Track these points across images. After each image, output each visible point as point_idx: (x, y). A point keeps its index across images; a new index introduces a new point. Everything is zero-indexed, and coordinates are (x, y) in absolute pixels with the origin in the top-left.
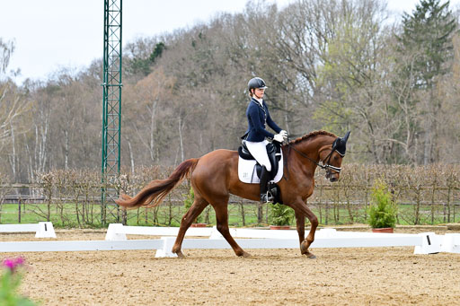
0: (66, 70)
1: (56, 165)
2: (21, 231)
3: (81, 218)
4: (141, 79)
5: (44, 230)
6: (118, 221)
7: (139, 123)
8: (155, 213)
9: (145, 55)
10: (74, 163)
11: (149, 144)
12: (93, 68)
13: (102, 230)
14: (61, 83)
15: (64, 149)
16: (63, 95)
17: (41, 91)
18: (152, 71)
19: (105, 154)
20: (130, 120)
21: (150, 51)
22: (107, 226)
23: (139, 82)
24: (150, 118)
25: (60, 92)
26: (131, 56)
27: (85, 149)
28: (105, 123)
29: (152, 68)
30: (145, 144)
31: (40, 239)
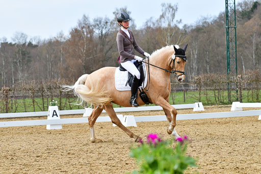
0: (206, 19)
1: (202, 70)
2: (186, 108)
3: (217, 99)
4: (247, 21)
5: (198, 107)
6: (237, 100)
7: (246, 45)
8: (257, 95)
9: (248, 8)
10: (212, 68)
11: (252, 57)
12: (220, 17)
13: (229, 105)
14: (203, 26)
15: (206, 61)
16: (205, 32)
17: (193, 31)
18: (252, 17)
19: (229, 64)
20: (241, 44)
21: (251, 6)
22: (231, 104)
23: (246, 24)
24: (252, 42)
25: (203, 31)
26: (240, 9)
27: (218, 61)
28: (228, 48)
29: (252, 15)
30: (250, 57)
31: (196, 112)
